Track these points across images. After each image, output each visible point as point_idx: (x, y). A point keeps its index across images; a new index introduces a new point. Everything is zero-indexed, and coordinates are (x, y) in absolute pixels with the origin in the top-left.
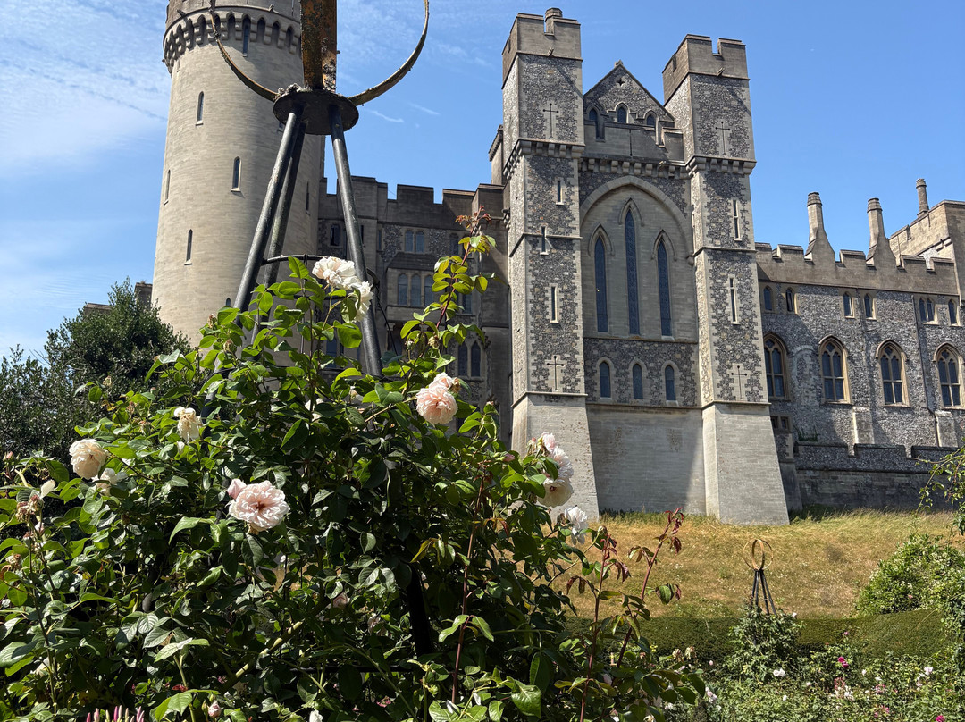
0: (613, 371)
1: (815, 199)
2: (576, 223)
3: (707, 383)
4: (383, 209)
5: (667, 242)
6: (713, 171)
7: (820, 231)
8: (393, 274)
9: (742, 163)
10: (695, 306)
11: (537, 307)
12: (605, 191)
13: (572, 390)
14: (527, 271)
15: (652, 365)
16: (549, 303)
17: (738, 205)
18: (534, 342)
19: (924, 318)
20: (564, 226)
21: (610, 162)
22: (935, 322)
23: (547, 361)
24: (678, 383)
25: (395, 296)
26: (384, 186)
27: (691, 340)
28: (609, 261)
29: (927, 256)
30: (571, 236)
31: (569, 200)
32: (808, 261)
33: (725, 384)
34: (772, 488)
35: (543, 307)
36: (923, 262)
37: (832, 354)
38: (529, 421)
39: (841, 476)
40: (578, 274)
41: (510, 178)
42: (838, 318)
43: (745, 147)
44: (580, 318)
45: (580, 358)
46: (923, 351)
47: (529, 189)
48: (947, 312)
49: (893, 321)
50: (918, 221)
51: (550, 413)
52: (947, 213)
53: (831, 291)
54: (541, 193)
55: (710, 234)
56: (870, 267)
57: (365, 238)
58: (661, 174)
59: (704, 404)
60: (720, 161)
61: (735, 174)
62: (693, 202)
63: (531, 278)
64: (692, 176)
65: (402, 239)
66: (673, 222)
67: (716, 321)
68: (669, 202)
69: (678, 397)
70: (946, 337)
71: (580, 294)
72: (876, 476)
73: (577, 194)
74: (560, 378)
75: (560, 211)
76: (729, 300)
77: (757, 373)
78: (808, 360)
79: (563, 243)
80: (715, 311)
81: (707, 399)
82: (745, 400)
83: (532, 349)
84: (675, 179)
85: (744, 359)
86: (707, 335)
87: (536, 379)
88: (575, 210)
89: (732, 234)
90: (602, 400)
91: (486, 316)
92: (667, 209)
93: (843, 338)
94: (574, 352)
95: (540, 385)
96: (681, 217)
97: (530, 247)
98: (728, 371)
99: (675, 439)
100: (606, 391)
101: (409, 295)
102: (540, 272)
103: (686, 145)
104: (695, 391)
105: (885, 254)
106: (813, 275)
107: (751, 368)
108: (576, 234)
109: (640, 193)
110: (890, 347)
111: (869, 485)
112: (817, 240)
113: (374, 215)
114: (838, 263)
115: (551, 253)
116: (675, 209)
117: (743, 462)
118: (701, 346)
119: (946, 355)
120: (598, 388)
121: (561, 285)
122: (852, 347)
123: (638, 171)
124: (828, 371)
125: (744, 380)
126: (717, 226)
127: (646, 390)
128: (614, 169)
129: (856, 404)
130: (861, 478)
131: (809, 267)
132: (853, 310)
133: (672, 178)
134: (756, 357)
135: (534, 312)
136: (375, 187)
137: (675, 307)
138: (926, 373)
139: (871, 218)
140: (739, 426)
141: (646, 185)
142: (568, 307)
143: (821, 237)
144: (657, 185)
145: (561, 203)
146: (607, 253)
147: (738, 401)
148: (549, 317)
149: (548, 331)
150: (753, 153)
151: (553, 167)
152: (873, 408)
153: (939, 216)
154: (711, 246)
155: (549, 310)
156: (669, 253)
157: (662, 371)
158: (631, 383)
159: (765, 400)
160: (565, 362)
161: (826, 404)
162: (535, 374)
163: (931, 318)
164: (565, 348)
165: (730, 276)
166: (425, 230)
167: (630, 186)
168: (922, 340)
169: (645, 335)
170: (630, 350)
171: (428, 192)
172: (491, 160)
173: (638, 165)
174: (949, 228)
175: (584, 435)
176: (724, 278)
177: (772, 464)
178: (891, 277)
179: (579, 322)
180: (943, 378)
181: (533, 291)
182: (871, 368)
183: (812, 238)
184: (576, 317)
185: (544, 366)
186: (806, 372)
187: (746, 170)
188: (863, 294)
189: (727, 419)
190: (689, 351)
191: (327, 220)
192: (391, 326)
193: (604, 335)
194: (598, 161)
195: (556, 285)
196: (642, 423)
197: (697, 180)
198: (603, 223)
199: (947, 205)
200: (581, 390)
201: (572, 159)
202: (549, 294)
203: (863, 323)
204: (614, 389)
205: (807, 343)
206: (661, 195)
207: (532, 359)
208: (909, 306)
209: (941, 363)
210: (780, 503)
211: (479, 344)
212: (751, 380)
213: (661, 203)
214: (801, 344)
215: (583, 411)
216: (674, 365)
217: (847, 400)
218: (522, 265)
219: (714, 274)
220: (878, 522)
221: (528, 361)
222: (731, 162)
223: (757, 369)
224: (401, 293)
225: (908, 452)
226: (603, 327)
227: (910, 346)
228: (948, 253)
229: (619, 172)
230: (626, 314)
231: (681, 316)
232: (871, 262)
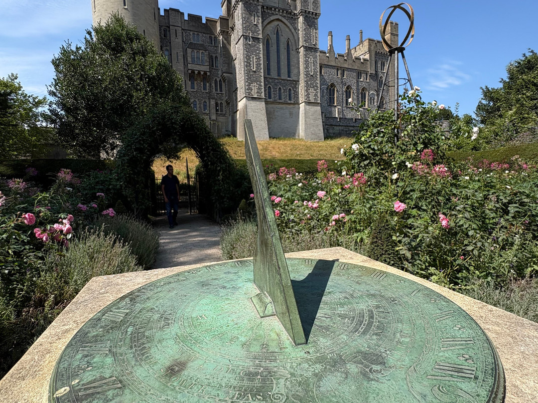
0: (272, 90)
1: (330, 33)
2: (260, 32)
3: (302, 95)
4: (183, 24)
5: (290, 43)
6: (306, 16)
7: (331, 46)
8: (189, 50)
9: (316, 13)
10: (299, 68)
11: (248, 64)
12: (270, 20)
13: (260, 96)
14: (244, 50)
15: (285, 88)
16: (251, 63)
17: (314, 30)
18: (247, 77)
19: (359, 78)
20: (256, 33)
21: (271, 9)
22: (362, 80)
23: (252, 85)
24: (292, 95)
25: (191, 60)
26: (182, 14)
27: (297, 80)
28: (271, 49)
29: (361, 57)
30: (259, 37)
31: (258, 22)
32: (327, 56)
33: (308, 95)
34: (320, 130)
35: (250, 64)
36: (360, 59)
37: (332, 89)
38: (246, 107)
39: (335, 127)
40: (262, 52)
41: (235, 12)
42: (335, 77)
43: (317, 8)
44: (262, 69)
45: (263, 84)
46: (358, 89)
47: (244, 16)
48: (365, 77)
49: (350, 79)
50: (359, 45)
51: (253, 104)
52: (369, 42)
53: (333, 67)
54: (248, 18)
55: (305, 41)
56: (345, 60)
57: (177, 35)
58: (289, 16)
59: (300, 102)
60: (309, 12)
61: (314, 18)
62: (299, 28)
63: (245, 53)
64: (299, 17)
65: (191, 37)
66: (292, 35)
67: (306, 73)
68: (291, 27)
69: (292, 99)
70: (364, 85)
71: (262, 60)
72: (345, 127)
73: (261, 20)
74: (256, 91)
75: (255, 26)
76: (310, 66)
77: (317, 92)
78: (325, 91)
79: (256, 39)
80: (306, 69)
81: (301, 101)
82: (313, 101)
83: (246, 80)
84: (293, 18)
85: (313, 87)
86: (303, 78)
87: (248, 91)
88: (260, 26)
89: (312, 42)
90: (269, 100)
91: (224, 69)
92: (290, 30)
93: (336, 84)
94: (261, 82)
95: (249, 93)
96: (295, 34)
97: (245, 40)
98: (309, 91)
99: (291, 114)
100: (270, 97)
101: (196, 59)
102: (249, 51)
103: (298, 5)
104: (298, 98)
105: (350, 56)
106: (328, 62)
107: (315, 90)
108: (260, 36)
109: (281, 23)
110: (348, 87)
111: (343, 130)
112: (330, 49)
113: (180, 26)
114: (336, 58)
115: (252, 43)
116: (293, 30)
117: (312, 121)
118: (300, 82)
119: (364, 91)
120: (267, 95)
121: (256, 56)
122: (338, 87)
123: (281, 14)
124: (330, 95)
125: (314, 94)
126: (307, 38)
127: (283, 97)
128: (273, 12)
129: (338, 105)
130: (340, 128)
131: (327, 58)
132: (339, 75)
133: (292, 17)
134: (317, 87)
135: (247, 66)
136: (180, 14)
137: (292, 68)
138: (358, 96)
139: (347, 42)
140: (311, 110)
141: (283, 20)
142: (258, 65)
143: (332, 48)
144: (287, 20)
145: (255, 23)
146: (270, 46)
147: (311, 101)
148: (252, 68)
149: (252, 73)
150: (320, 10)
151: (252, 8)
152: (342, 107)
153: (366, 43)
154: (305, 45)
155: (252, 65)
156: (291, 47)
157: (288, 91)
158: (278, 94)
159: (319, 102)
160: (258, 85)
161: (329, 105)
162: (247, 89)
163: (361, 79)
164: (257, 81)
165: (311, 57)
166: (200, 34)
167: (278, 20)
168: (358, 85)
169: (283, 77)
170: (278, 82)
171: (200, 18)
172: (222, 7)
173: (281, 11)
174: (369, 48)
175: (264, 112)
176: (309, 58)
177: (320, 122)
178: (351, 64)
179: (262, 71)
180: (362, 99)
181: (246, 57)
182: (343, 94)
183: (329, 48)
184: (261, 68)
185: (251, 87)
186: (324, 95)
187: (317, 17)
188: (342, 69)
189: (308, 107)
190: (296, 84)
191: (162, 26)
192: (190, 71)
193: (269, 76)
194: (267, 7)
195: (254, 56)
196: (282, 109)
197: (301, 19)
198: (269, 33)
199: (369, 40)
200: (263, 95)
201: (259, 5)
202: (252, 59)
203: (342, 79)
204: (272, 96)
205: (325, 85)
206: (289, 24)
207: (247, 84)
208: (355, 74)
209: (362, 93)
210: (322, 135)
211: (222, 80)
212: (316, 94)
213: (288, 27)
214: (323, 85)
215: (264, 103)
216: (291, 89)
217: (335, 104)
218: (241, 47)
219: (306, 56)
220: (348, 140)
221: (245, 84)
222: (313, 13)
223: (317, 91)
224: (193, 58)
225: (354, 120)
226: (269, 74)
227: (354, 87)
228: (367, 57)
229: (275, 13)
230: (276, 69)
231: (294, 71)
232: (346, 58)
